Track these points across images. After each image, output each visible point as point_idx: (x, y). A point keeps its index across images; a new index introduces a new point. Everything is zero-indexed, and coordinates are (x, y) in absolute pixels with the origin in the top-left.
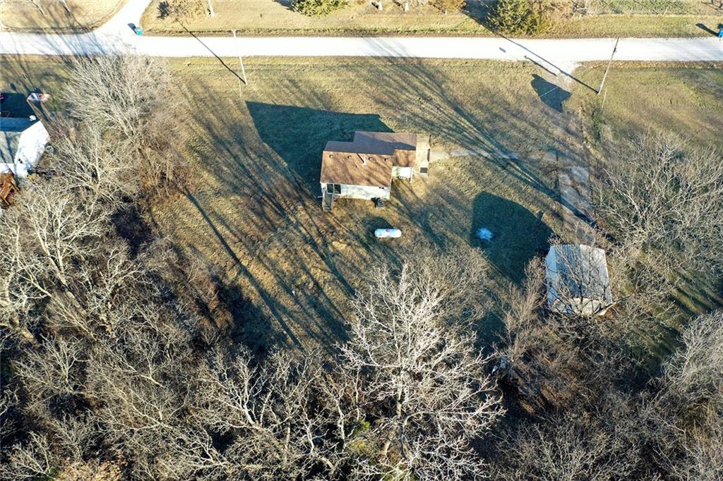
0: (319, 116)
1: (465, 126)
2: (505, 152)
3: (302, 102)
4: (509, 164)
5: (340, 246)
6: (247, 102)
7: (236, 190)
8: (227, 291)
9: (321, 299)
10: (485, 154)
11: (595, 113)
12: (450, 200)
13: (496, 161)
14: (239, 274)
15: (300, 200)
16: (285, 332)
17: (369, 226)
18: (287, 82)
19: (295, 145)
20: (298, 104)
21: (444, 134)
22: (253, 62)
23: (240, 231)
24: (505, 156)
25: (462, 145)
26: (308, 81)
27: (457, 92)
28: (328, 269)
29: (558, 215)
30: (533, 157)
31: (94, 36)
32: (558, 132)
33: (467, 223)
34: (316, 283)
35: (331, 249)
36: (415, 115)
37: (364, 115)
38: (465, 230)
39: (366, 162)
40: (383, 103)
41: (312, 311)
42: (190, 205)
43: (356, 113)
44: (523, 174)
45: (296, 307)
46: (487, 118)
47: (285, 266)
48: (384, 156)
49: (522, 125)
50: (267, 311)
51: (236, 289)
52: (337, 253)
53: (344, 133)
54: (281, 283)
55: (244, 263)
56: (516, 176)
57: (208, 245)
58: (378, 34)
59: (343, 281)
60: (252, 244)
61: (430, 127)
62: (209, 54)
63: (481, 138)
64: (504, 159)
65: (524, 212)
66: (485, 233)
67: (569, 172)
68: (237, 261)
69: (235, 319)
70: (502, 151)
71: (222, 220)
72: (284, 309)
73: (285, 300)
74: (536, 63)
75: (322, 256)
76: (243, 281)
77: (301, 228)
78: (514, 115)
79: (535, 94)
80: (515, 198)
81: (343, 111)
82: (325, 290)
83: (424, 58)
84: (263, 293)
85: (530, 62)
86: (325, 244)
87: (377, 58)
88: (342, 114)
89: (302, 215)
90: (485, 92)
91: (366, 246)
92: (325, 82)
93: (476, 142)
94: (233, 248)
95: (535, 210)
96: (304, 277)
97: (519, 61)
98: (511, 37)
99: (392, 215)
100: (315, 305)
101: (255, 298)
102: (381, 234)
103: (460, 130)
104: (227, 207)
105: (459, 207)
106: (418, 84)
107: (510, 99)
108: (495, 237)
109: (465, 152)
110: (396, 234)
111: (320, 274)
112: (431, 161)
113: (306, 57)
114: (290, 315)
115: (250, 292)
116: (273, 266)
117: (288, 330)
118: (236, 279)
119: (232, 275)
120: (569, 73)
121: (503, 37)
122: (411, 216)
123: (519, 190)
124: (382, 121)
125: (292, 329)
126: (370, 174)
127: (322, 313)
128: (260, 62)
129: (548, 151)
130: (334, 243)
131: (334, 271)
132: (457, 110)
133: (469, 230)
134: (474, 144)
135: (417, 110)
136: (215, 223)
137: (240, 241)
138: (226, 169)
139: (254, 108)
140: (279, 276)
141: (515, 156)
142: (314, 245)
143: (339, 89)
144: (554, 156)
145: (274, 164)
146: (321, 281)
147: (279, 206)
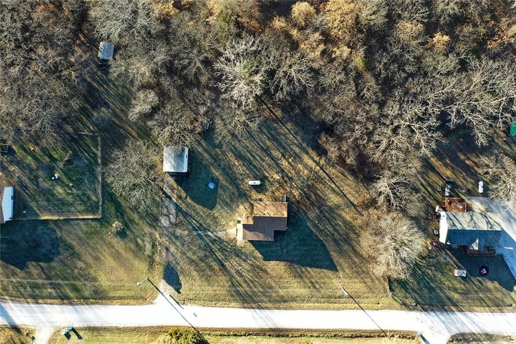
1: (218, 252)
2: (199, 235)
4: (198, 228)
5: (277, 177)
6: (337, 271)
8: (323, 154)
9: (282, 150)
10: (209, 233)
12: (227, 204)
13: (205, 230)
14: (319, 162)
15: (298, 202)
17: (264, 188)
20: (309, 269)
21: (229, 247)
23: (324, 185)
24: (200, 232)
25: (220, 239)
26: (305, 287)
28: (280, 165)
29: (180, 197)
30: (186, 232)
32: (172, 249)
33: (220, 191)
34: (284, 157)
35: (280, 175)
36: (245, 261)
38: (221, 187)
39: (266, 212)
40: (261, 270)
41: (285, 145)
44: (192, 221)
45: (292, 147)
46: (207, 259)
47: (300, 166)
49: (189, 254)
50: (304, 145)
51: (320, 155)
52: (277, 173)
54: (300, 158)
55: (318, 168)
56: (195, 220)
57: (337, 177)
59: (273, 159)
60: (319, 179)
61: (238, 253)
63: (211, 244)
64: (201, 230)
65: (193, 199)
66: (211, 186)
67: (171, 223)
68: (322, 168)
69: (317, 141)
70: (201, 236)
71: (333, 190)
72: (297, 146)
73: (297, 150)
74: (178, 303)
75: (284, 171)
76: (317, 159)
77: (295, 186)
78: (193, 261)
80: (198, 207)
82: (280, 155)
84: (307, 153)
86: (283, 177)
87: (267, 308)
89: (296, 193)
91: (266, 178)
93: (214, 241)
94: (325, 175)
95: (189, 200)
96: (290, 160)
97: (187, 305)
99: (255, 195)
100: (284, 148)
101: (311, 151)
102: (258, 183)
103: (222, 250)
105: (224, 201)
108: (207, 185)
109: (221, 234)
110: (251, 183)
111: (284, 163)
112: (235, 228)
114: (294, 143)
115: (313, 154)
116: (306, 166)
117: (294, 136)
118: (320, 159)
119: (322, 162)
120: (160, 294)
121: (194, 328)
122: (245, 195)
123: (194, 210)
124: (261, 256)
125: (292, 137)
126: (264, 207)
127: (280, 144)
128: (336, 305)
129: (178, 237)
130: (279, 178)
131: (277, 164)
132: (223, 265)
133: (219, 187)
135: (243, 264)
136: (337, 189)
137: (322, 179)
139: (333, 267)
140: (301, 161)
141: (195, 233)
142: (288, 176)
144: (176, 233)
146: (282, 159)
147: (308, 199)
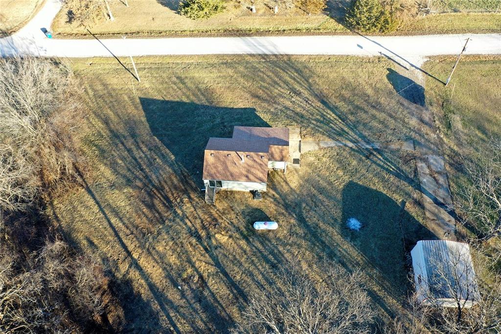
0: (202, 110)
1: (332, 118)
2: (368, 142)
3: (188, 97)
4: (371, 153)
5: (222, 238)
6: (140, 98)
7: (129, 182)
8: (119, 285)
9: (206, 293)
10: (351, 145)
11: (445, 103)
12: (321, 191)
13: (360, 151)
14: (130, 267)
15: (185, 192)
16: (172, 329)
17: (248, 218)
18: (174, 79)
19: (182, 138)
20: (185, 100)
21: (312, 126)
22: (146, 61)
23: (132, 223)
24: (368, 146)
25: (329, 136)
26: (193, 78)
27: (322, 86)
28: (212, 262)
29: (419, 204)
30: (393, 146)
31: (12, 39)
32: (413, 122)
33: (337, 213)
34: (201, 277)
35: (214, 241)
36: (287, 108)
37: (242, 109)
38: (336, 220)
39: (244, 159)
40: (258, 97)
41: (197, 306)
42: (87, 198)
43: (235, 107)
44: (384, 163)
45: (182, 302)
46: (350, 110)
47: (173, 259)
48: (261, 154)
49: (381, 116)
50: (155, 306)
51: (128, 283)
52: (220, 246)
53: (225, 126)
54: (169, 277)
55: (135, 256)
56: (379, 165)
57: (103, 238)
58: (252, 34)
59: (226, 274)
60: (142, 235)
61: (299, 119)
62: (109, 55)
63: (346, 129)
64: (367, 149)
65: (388, 201)
66: (354, 223)
67: (425, 160)
68: (129, 254)
69: (126, 314)
70: (365, 141)
71: (116, 213)
72: (170, 303)
73: (173, 295)
74: (389, 58)
75: (206, 249)
76: (134, 274)
77: (187, 221)
78: (373, 107)
79: (390, 86)
80: (379, 187)
81: (223, 106)
82: (209, 284)
83: (292, 55)
84: (152, 287)
85: (384, 57)
86: (209, 237)
87: (252, 55)
88: (222, 108)
89: (188, 208)
90: (347, 85)
91: (246, 238)
92: (207, 78)
93: (341, 133)
94: (125, 241)
95: (398, 198)
96: (189, 270)
97: (374, 57)
98: (367, 35)
99: (269, 207)
100: (200, 299)
101: (145, 293)
102: (260, 226)
103: (326, 122)
104: (120, 199)
105: (329, 197)
106: (288, 79)
107: (370, 91)
108: (363, 227)
109: (332, 143)
110: (274, 226)
111: (205, 267)
112: (302, 152)
113: (191, 56)
114: (176, 309)
115: (140, 286)
116: (161, 259)
117: (175, 326)
118: (127, 272)
119: (124, 267)
120: (419, 66)
121: (360, 35)
122: (287, 206)
123: (383, 180)
124: (258, 114)
125: (179, 325)
126: (248, 171)
127: (207, 308)
128: (152, 60)
129: (406, 140)
130: (217, 236)
131: (217, 264)
132: (323, 102)
133: (339, 220)
134: (340, 135)
135: (288, 103)
136: (109, 215)
137: (132, 233)
138: (120, 162)
139: (146, 103)
140: (167, 268)
141: (377, 146)
142: (199, 238)
143: (220, 85)
144: (412, 145)
145: (163, 157)
146: (205, 275)
147: (167, 198)
